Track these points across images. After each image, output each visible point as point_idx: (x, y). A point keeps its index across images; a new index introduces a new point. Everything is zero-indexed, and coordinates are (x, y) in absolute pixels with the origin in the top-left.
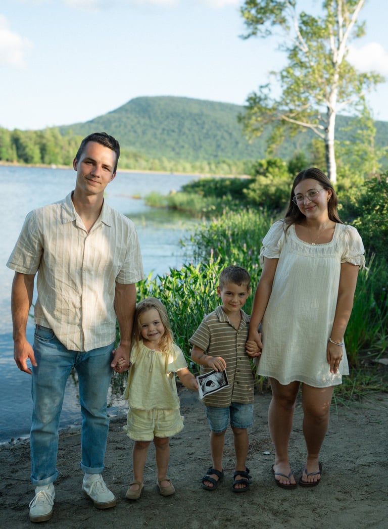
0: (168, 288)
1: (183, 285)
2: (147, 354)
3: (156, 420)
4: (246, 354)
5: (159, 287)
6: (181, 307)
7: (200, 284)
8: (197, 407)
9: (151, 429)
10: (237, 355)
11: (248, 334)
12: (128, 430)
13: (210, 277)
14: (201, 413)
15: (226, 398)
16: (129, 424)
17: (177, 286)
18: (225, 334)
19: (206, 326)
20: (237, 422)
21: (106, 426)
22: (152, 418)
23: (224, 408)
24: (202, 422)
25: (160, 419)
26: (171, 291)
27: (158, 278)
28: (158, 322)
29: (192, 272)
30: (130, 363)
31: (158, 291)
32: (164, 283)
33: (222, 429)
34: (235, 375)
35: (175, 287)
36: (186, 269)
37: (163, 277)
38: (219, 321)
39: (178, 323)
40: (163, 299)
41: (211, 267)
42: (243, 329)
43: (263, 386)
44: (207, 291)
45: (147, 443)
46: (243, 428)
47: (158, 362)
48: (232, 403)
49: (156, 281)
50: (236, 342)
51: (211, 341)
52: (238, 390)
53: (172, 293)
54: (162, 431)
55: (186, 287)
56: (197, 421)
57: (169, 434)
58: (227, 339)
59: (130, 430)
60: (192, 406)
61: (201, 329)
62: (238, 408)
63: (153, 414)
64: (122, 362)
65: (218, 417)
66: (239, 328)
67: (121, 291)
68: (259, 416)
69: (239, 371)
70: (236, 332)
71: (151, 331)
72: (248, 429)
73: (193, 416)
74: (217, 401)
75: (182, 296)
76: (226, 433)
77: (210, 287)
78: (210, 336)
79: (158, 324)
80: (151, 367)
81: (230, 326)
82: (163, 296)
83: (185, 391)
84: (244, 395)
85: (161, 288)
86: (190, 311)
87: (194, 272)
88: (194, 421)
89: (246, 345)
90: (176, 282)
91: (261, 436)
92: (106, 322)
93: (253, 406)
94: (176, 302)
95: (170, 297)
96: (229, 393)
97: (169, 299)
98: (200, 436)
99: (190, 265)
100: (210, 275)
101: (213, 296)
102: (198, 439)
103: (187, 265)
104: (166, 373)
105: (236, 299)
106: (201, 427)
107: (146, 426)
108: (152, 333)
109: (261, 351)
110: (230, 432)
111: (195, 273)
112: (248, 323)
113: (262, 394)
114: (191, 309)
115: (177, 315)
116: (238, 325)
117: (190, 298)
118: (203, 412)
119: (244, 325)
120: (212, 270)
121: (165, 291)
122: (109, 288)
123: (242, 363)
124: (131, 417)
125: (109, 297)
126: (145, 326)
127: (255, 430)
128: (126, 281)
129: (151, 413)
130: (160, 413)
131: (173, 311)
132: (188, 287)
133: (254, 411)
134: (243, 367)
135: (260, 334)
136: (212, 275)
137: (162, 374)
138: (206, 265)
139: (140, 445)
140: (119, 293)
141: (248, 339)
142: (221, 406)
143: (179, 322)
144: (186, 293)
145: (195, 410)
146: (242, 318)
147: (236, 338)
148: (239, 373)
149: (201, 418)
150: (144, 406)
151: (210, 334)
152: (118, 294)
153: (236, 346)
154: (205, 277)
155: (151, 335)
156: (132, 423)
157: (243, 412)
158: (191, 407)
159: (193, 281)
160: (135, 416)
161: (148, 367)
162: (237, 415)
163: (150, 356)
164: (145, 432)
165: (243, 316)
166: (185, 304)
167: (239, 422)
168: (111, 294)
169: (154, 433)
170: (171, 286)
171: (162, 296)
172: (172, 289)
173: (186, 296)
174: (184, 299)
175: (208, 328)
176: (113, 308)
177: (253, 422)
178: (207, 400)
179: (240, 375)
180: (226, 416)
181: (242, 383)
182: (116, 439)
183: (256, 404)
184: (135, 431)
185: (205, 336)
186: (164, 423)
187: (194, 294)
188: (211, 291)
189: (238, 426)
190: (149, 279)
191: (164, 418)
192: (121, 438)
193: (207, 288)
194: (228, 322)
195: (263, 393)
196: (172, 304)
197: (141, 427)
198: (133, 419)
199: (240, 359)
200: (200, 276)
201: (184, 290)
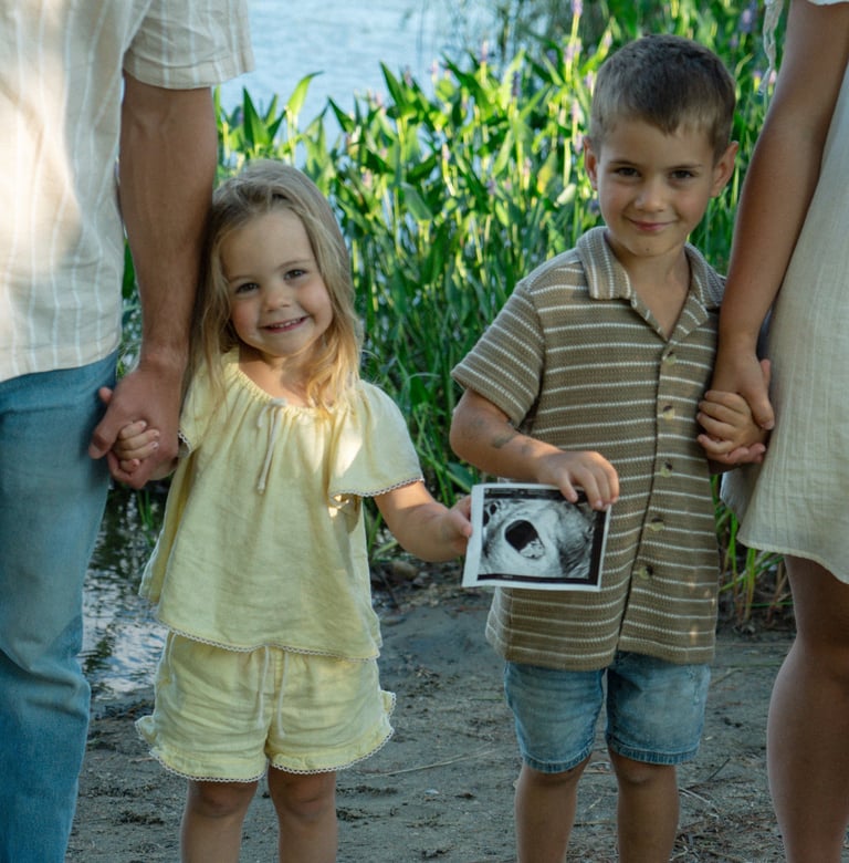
0: (374, 164)
1: (439, 152)
2: (250, 414)
3: (275, 696)
4: (698, 450)
5: (334, 156)
6: (425, 251)
7: (514, 154)
8: (471, 673)
9: (251, 733)
10: (655, 446)
11: (715, 359)
12: (156, 732)
13: (562, 121)
14: (487, 695)
15: (598, 631)
16: (161, 707)
17: (414, 158)
18: (610, 354)
19: (527, 310)
20: (632, 738)
21: (77, 716)
22: (255, 688)
23: (581, 675)
24: (486, 731)
25: (295, 696)
26: (386, 179)
27: (331, 115)
28: (304, 272)
29: (485, 100)
30: (180, 441)
31: (330, 173)
32: (355, 137)
33: (568, 759)
34: (641, 533)
35: (403, 158)
36: (456, 82)
37: (352, 116)
38: (586, 296)
39: (410, 320)
40: (351, 214)
41: (568, 77)
42: (694, 335)
43: (757, 598)
44: (541, 188)
45: (241, 790)
46: (657, 765)
47: (295, 453)
48: (618, 651)
49: (321, 129)
50: (656, 390)
51: (548, 383)
52: (649, 601)
53: (390, 187)
54: (300, 746)
55: (452, 161)
56: (466, 728)
57: (330, 759)
58: (615, 374)
59: (165, 733)
60: (452, 669)
61: (509, 323)
62: (640, 681)
63: (261, 670)
64: (142, 438)
65: (551, 709)
66: (673, 331)
67: (149, 120)
68: (727, 722)
69: (659, 519)
70: (658, 346)
71: (271, 311)
72: (678, 768)
73: (452, 710)
74: (557, 643)
75: (434, 201)
76: (582, 781)
77: (560, 169)
78: (544, 358)
79: (304, 278)
80: (263, 472)
81: (637, 316)
82: (352, 198)
83: (427, 605)
84: (673, 624)
85: (344, 162)
86: (463, 273)
87: (491, 100)
88: (455, 726)
89: (698, 410)
90: (411, 139)
91: (728, 799)
92: (77, 260)
93: (707, 676)
94: (405, 227)
95: (380, 202)
96: (611, 612)
97: (375, 212)
98: (478, 787)
99: (476, 66)
100: (563, 114)
101: (570, 207)
102: (469, 797)
103: (465, 66)
104: (326, 499)
105: (658, 195)
106: (483, 753)
107: (234, 722)
108: (276, 319)
109: (767, 438)
110: (601, 777)
111: (497, 102)
112: (715, 311)
113: (749, 633)
114: (470, 262)
115: (408, 288)
116: (672, 317)
117: (465, 214)
118: (496, 695)
119: (698, 315)
120: (572, 92)
121: (360, 174)
122: (97, 98)
123: (676, 484)
124: (168, 681)
125: (91, 142)
126: (247, 287)
127: (706, 774)
128: (170, 72)
129: (254, 665)
130: (295, 667)
131: (390, 270)
132: (461, 163)
133: (710, 699)
134: (680, 503)
135: (766, 363)
136: (570, 118)
137: (310, 505)
138: (549, 66)
139: (211, 797)
140: (141, 128)
141: (710, 381)
142: (570, 662)
143: (416, 316)
144: (452, 190)
145: (461, 683)
146: (691, 287)
147: (658, 371)
148: (656, 527)
149: (484, 715)
150: (221, 630)
151: (543, 348)
152: (134, 132)
153: (654, 410)
154: (537, 122)
155: (271, 328)
156: (174, 707)
157: (660, 699)
158: (447, 670)
159: (486, 139)
160: (185, 673)
161: (253, 467)
162: (633, 708)
163: (262, 422)
164: (228, 746)
165: (697, 279)
166: (445, 239)
167: (639, 736)
168: (101, 131)
169: (269, 751)
170: (385, 155)
171: (345, 197)
172: (392, 164)
173: (450, 204)
174: (444, 215)
175: (539, 323)
176: (112, 201)
177: (704, 742)
178: (517, 640)
179: (663, 536)
180: (588, 707)
181: (666, 572)
182: (126, 782)
183: (720, 674)
184: (184, 737)
185: (522, 354)
186: (308, 713)
187: (486, 198)
188: (562, 189)
189: (637, 753)
190: (293, 117)
191: (310, 691)
192: (147, 780)
193: (546, 173)
194: (627, 302)
195: (752, 629)
196: (390, 237)
197: (212, 724)
198: (180, 689)
199: (669, 467)
200: (517, 118)
201: (441, 176)
